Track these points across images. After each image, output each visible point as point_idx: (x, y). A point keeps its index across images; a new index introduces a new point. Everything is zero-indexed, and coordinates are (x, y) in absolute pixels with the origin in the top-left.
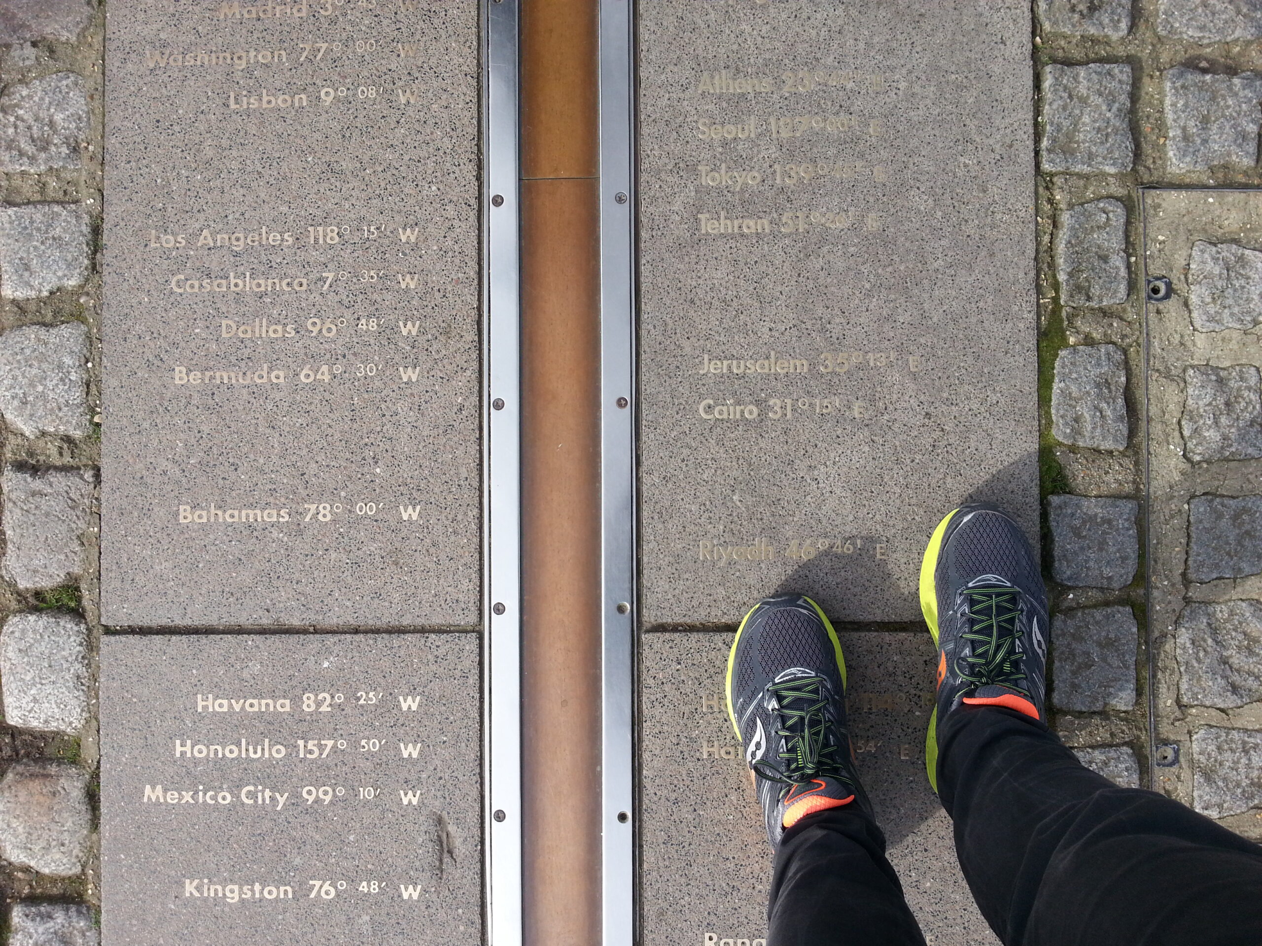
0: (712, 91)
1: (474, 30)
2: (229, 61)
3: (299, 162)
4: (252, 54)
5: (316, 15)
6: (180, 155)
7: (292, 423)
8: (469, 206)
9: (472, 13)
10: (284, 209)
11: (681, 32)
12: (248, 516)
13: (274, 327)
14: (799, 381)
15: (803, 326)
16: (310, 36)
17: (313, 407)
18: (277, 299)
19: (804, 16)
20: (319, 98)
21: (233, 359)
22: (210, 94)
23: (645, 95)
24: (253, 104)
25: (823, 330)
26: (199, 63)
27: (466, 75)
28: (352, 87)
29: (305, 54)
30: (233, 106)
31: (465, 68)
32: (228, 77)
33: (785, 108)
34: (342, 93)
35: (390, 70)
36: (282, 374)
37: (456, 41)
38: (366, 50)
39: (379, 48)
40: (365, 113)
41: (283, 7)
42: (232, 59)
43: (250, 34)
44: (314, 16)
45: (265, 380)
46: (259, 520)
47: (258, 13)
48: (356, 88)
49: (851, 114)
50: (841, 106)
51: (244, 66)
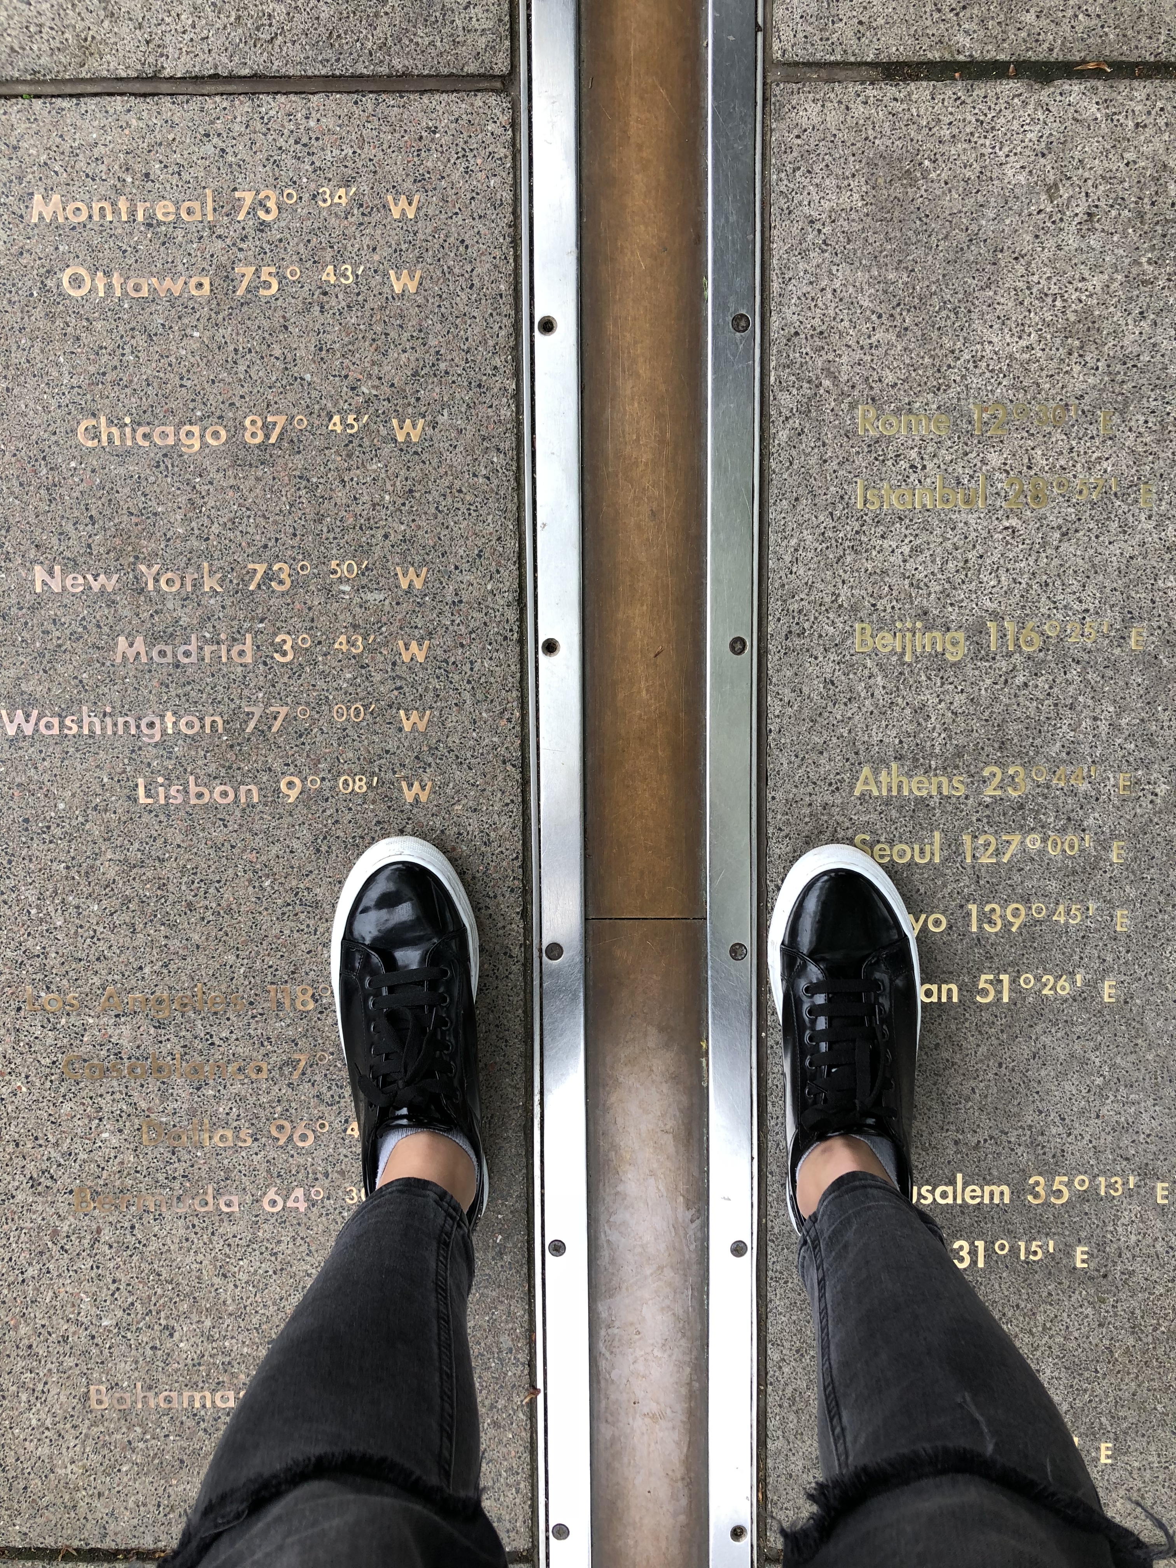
0: (876, 793)
1: (515, 694)
2: (133, 731)
3: (250, 889)
4: (169, 719)
5: (268, 661)
6: (64, 872)
7: (252, 1270)
8: (511, 956)
9: (513, 667)
10: (230, 958)
11: (830, 704)
12: (192, 1399)
13: (221, 1132)
14: (996, 1216)
15: (1004, 1137)
16: (261, 695)
17: (283, 1247)
18: (223, 1091)
19: (1020, 680)
20: (278, 790)
21: (161, 1177)
22: (105, 780)
23: (773, 798)
24: (175, 798)
25: (1033, 1144)
26: (86, 731)
27: (504, 762)
28: (329, 776)
29: (252, 724)
30: (143, 800)
31: (502, 751)
32: (134, 756)
33: (985, 820)
34: (315, 783)
35: (387, 752)
36: (235, 1199)
37: (488, 711)
38: (348, 720)
39: (368, 717)
40: (349, 817)
41: (215, 647)
42: (138, 727)
43: (164, 689)
44: (265, 664)
45: (210, 1208)
46: (208, 1404)
47: (175, 655)
48: (335, 779)
49: (1084, 830)
50: (1069, 819)
51: (157, 738)
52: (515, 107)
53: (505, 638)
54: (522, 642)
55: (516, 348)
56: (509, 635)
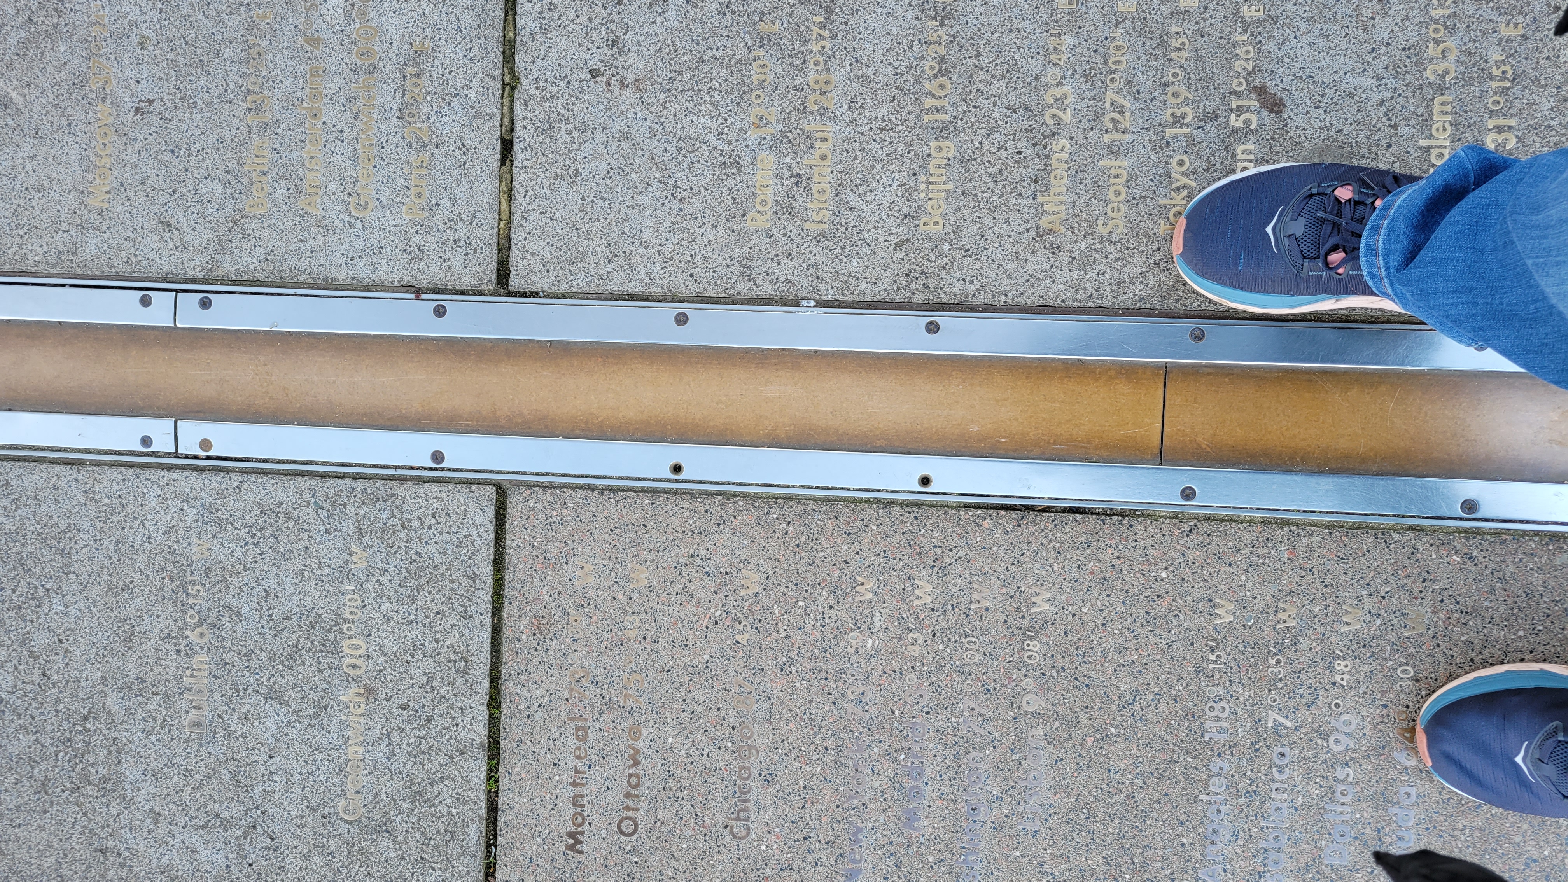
0: (1063, 215)
1: (962, 513)
9: (940, 513)
11: (985, 252)
18: (1299, 788)
20: (1035, 714)
23: (1063, 301)
27: (1019, 525)
28: (1024, 670)
34: (1030, 683)
35: (1005, 621)
38: (977, 650)
40: (1059, 657)
48: (1025, 665)
52: (517, 484)
53: (916, 518)
54: (919, 505)
55: (693, 495)
56: (913, 515)
